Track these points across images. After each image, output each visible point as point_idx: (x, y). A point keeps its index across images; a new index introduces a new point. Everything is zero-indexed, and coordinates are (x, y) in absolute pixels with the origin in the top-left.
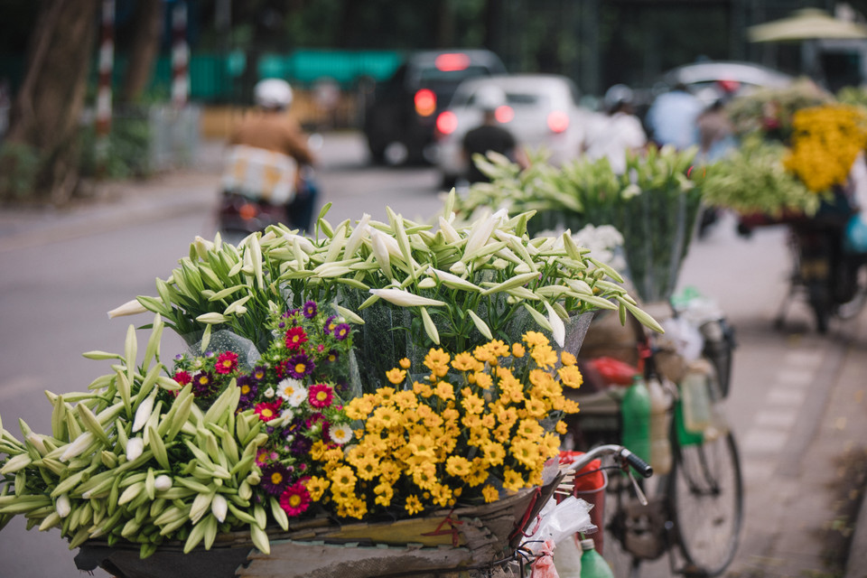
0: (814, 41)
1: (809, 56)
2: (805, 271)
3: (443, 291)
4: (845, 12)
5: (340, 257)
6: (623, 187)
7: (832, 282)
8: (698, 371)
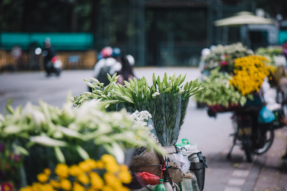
0: (246, 25)
1: (244, 32)
2: (241, 132)
3: (65, 138)
4: (260, 12)
5: (17, 123)
6: (152, 92)
7: (253, 137)
8: (189, 178)
